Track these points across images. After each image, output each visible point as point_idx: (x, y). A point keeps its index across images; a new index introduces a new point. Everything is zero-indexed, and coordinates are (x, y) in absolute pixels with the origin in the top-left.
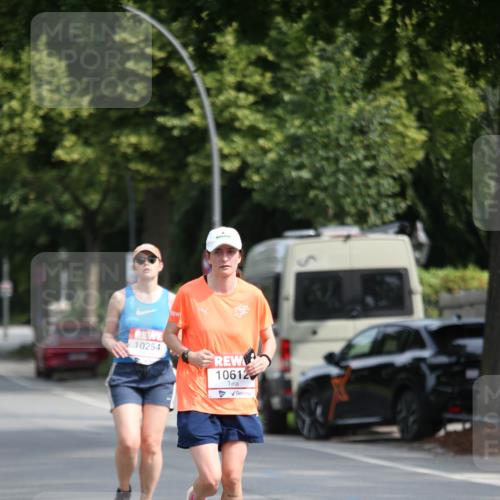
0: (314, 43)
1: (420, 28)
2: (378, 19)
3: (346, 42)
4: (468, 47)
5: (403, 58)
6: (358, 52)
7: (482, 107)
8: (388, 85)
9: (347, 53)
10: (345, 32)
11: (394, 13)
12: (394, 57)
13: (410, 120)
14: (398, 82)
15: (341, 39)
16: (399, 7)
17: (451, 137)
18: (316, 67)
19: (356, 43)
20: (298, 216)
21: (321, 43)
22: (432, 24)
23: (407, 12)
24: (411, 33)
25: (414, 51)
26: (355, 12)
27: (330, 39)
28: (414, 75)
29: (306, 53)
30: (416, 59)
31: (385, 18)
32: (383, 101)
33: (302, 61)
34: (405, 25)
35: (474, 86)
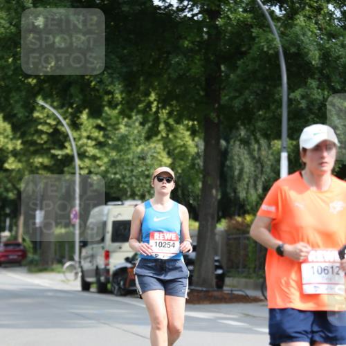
0: (123, 119)
1: (170, 114)
2: (151, 110)
3: (137, 119)
4: (191, 123)
5: (162, 127)
6: (142, 124)
7: (196, 150)
8: (155, 139)
9: (137, 124)
10: (136, 115)
11: (158, 108)
12: (158, 127)
13: (164, 154)
14: (159, 137)
15: (134, 118)
16: (160, 106)
17: (182, 163)
18: (123, 129)
19: (141, 120)
20: (114, 195)
21: (126, 120)
22: (175, 113)
23: (164, 107)
24: (165, 116)
25: (167, 124)
26: (141, 106)
27: (130, 117)
28: (168, 135)
29: (118, 124)
30: (168, 128)
31: (154, 110)
32: (152, 145)
33: (117, 127)
34: (163, 113)
35: (193, 140)
